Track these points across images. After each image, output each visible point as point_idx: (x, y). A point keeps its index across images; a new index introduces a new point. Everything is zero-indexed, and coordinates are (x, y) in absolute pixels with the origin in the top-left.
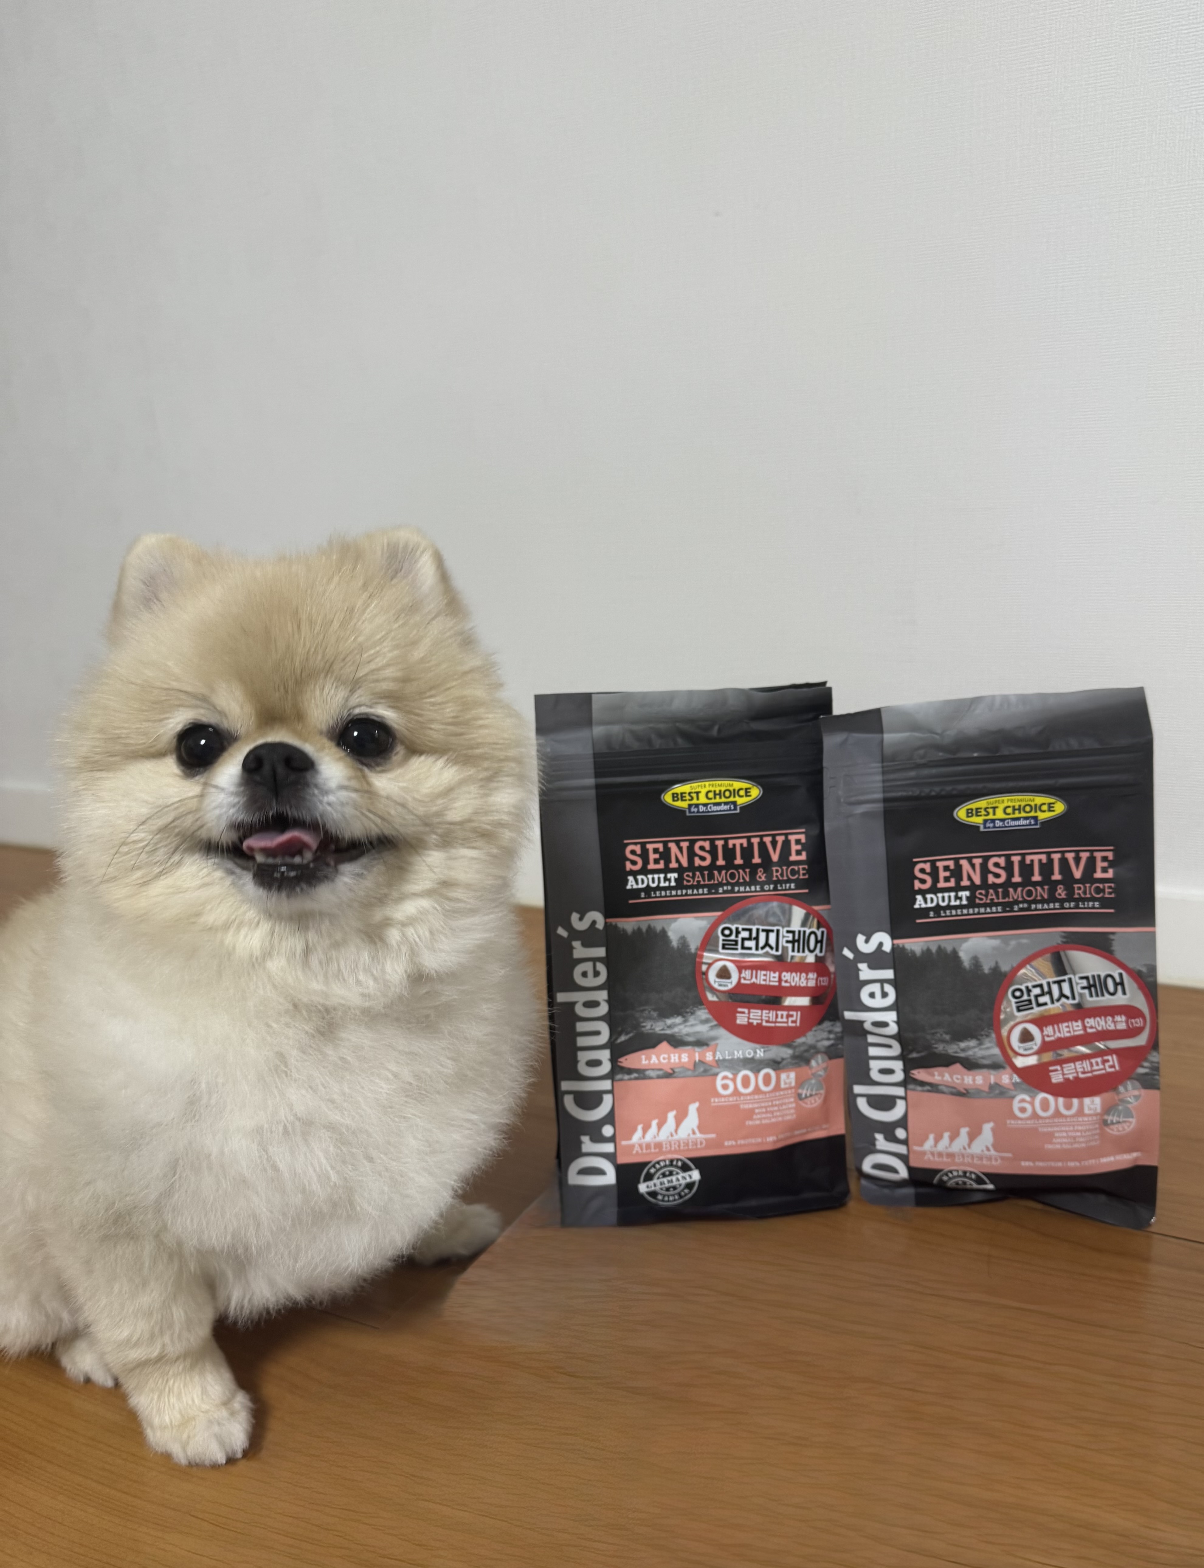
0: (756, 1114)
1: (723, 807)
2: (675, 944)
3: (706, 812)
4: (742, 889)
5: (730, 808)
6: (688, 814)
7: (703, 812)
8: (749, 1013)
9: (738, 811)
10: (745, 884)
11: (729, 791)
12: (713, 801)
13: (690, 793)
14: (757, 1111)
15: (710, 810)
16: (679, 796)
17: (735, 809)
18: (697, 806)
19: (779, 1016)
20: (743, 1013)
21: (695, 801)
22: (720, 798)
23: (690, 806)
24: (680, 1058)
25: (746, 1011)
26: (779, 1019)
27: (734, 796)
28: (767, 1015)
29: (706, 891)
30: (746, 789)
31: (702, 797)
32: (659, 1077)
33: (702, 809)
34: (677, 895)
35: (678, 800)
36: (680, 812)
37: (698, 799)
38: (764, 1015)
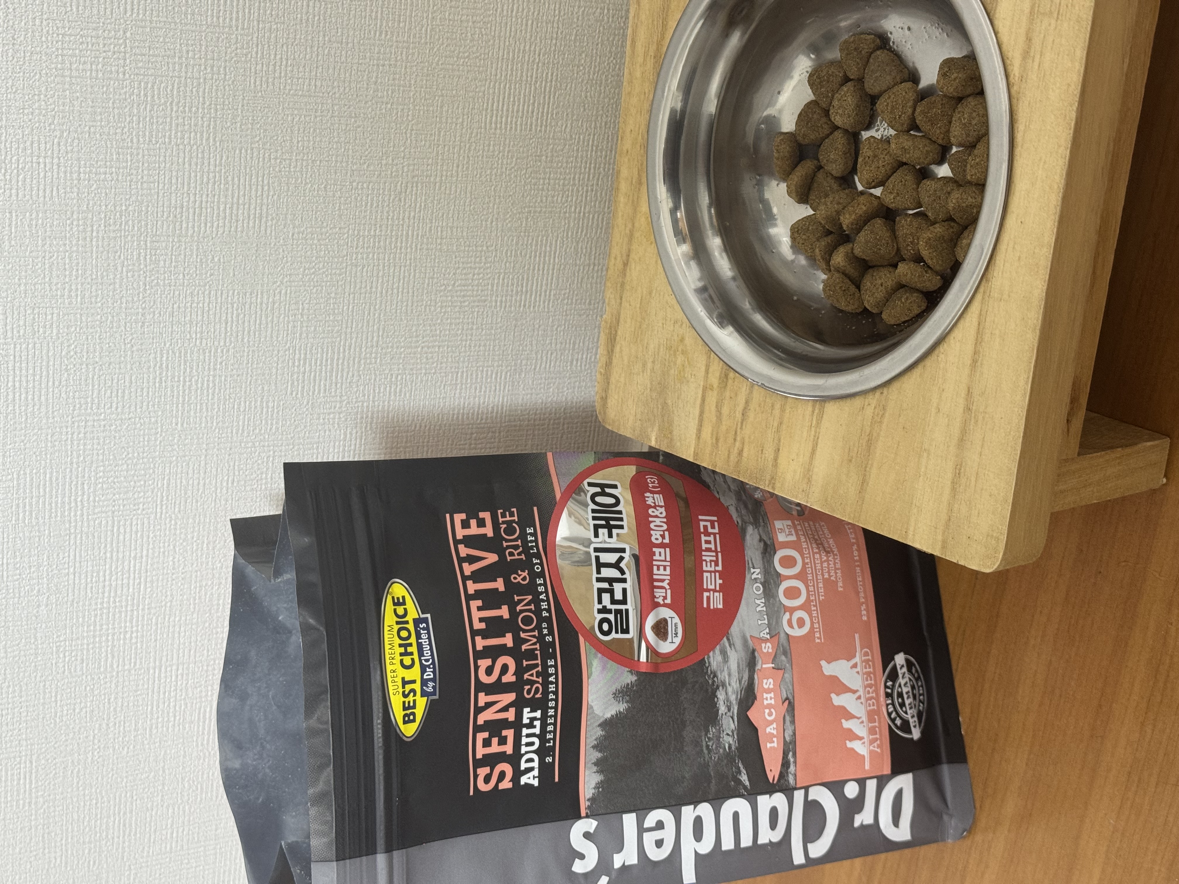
0: (830, 576)
1: (424, 640)
2: (622, 707)
3: (434, 668)
4: (544, 605)
5: (424, 629)
6: (437, 697)
7: (434, 672)
8: (708, 590)
9: (428, 616)
10: (536, 601)
11: (399, 631)
12: (416, 656)
13: (405, 696)
14: (826, 576)
15: (431, 661)
16: (408, 712)
17: (425, 620)
18: (424, 682)
19: (708, 546)
20: (708, 598)
21: (417, 687)
22: (410, 645)
23: (424, 694)
24: (768, 691)
25: (706, 594)
26: (712, 546)
27: (407, 622)
28: (709, 564)
29: (551, 663)
30: (395, 604)
31: (409, 675)
32: (793, 722)
33: (429, 674)
34: (556, 708)
35: (414, 714)
36: (432, 709)
37: (414, 682)
38: (709, 569)
